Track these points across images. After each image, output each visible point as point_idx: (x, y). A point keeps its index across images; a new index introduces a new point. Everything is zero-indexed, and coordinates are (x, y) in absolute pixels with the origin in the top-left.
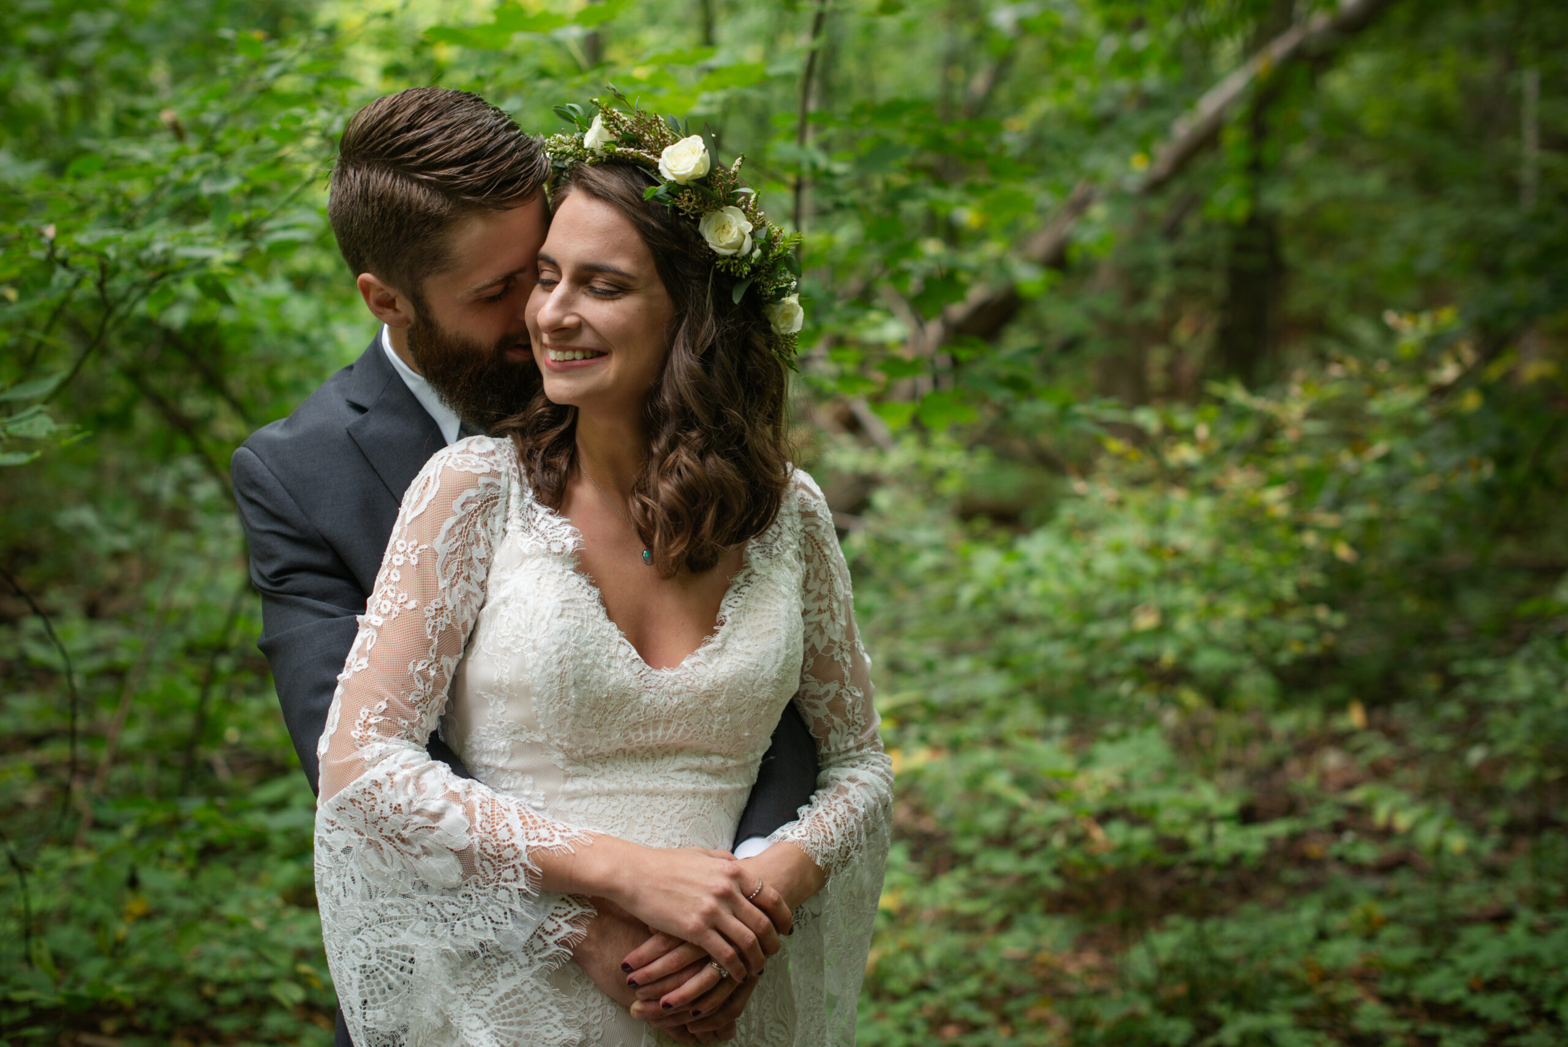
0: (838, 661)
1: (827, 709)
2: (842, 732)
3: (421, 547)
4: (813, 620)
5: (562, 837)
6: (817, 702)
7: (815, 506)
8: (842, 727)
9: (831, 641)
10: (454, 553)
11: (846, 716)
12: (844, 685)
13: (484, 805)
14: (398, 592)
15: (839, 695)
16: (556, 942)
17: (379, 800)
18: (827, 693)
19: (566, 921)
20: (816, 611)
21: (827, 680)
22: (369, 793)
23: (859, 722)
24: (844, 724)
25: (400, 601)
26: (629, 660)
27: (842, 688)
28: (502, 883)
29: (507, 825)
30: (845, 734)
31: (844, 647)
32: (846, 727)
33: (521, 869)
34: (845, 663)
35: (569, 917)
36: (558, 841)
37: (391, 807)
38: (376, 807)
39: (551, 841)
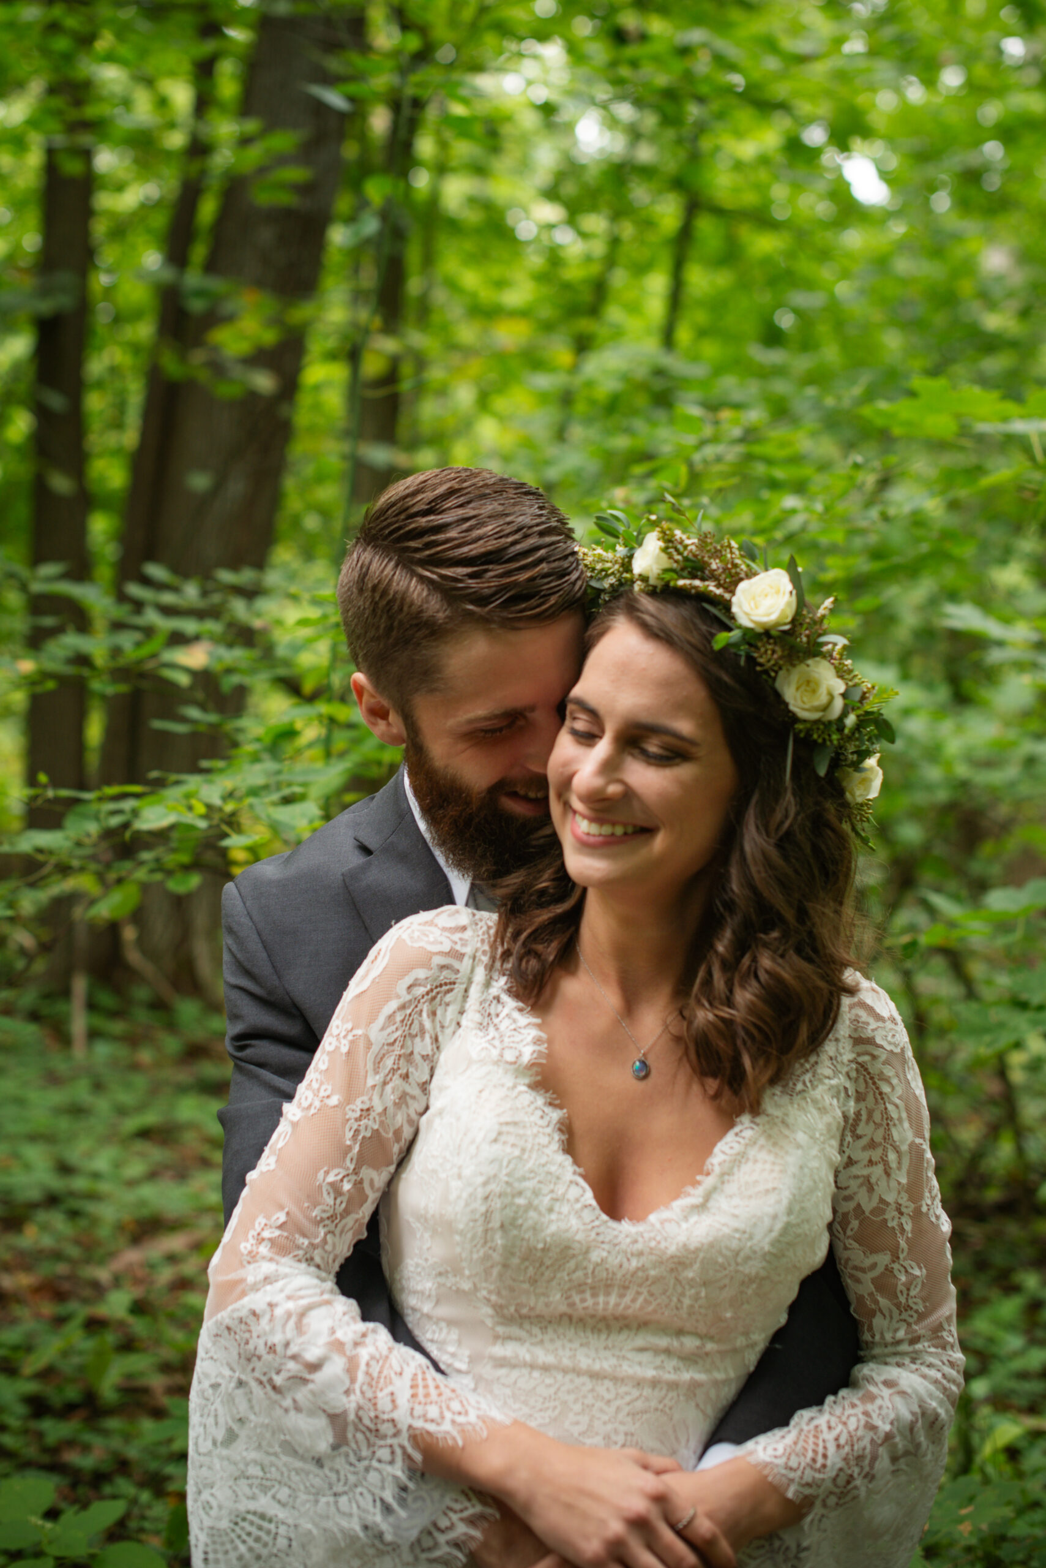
0: (893, 1228)
1: (872, 1286)
2: (891, 1318)
3: (355, 1032)
4: (859, 1173)
5: (453, 1422)
6: (859, 1274)
7: (873, 1030)
8: (891, 1311)
9: (882, 1201)
10: (393, 1044)
11: (897, 1297)
12: (898, 1258)
13: (373, 1363)
14: (322, 1084)
15: (889, 1270)
16: (448, 1543)
17: (255, 1335)
18: (874, 1266)
19: (462, 1519)
20: (866, 1162)
21: (874, 1251)
22: (246, 1324)
23: (915, 1307)
24: (894, 1309)
25: (322, 1094)
26: (578, 1206)
27: (894, 1262)
28: (375, 1464)
29: (392, 1394)
30: (894, 1321)
31: (903, 1210)
32: (896, 1312)
33: (399, 1451)
34: (903, 1230)
35: (466, 1514)
36: (446, 1426)
37: (266, 1344)
38: (251, 1342)
39: (438, 1424)
